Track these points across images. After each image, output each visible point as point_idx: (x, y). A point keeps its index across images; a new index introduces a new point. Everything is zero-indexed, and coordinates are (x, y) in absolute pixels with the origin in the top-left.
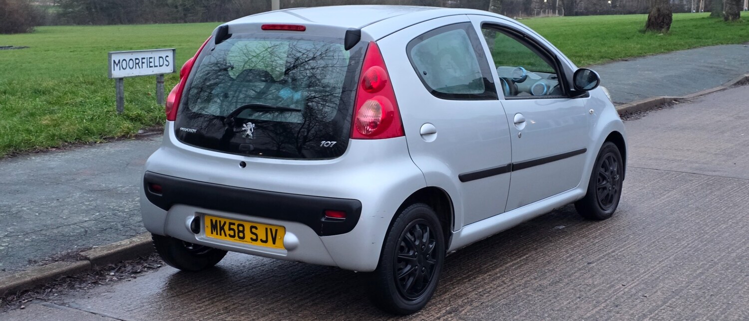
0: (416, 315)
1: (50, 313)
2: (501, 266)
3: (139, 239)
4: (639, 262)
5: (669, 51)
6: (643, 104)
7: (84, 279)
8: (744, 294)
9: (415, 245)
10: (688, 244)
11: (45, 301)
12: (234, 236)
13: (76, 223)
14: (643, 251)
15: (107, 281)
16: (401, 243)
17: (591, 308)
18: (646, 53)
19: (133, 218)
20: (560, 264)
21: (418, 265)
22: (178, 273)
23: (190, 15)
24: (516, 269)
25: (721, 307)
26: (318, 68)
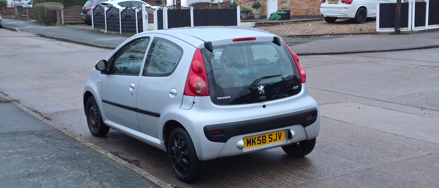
12: (260, 143)
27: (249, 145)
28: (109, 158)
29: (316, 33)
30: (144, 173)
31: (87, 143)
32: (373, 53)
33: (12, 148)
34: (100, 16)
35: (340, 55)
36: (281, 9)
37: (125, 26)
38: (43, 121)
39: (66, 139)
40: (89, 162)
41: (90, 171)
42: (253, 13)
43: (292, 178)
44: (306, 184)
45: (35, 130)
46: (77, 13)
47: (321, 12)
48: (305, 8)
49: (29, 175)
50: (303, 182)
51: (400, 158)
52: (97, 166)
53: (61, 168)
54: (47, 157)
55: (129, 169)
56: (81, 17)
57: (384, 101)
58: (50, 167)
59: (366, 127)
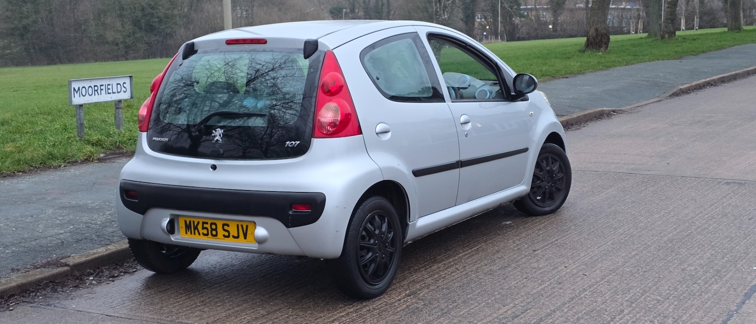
0: (378, 299)
1: (38, 312)
2: (454, 256)
3: (114, 247)
4: (580, 248)
5: (607, 67)
6: (583, 115)
7: (66, 284)
8: (674, 269)
9: (375, 234)
10: (624, 232)
11: (31, 303)
12: (207, 235)
13: (52, 236)
14: (583, 239)
15: (87, 284)
16: (362, 233)
17: (537, 286)
18: (585, 70)
19: (106, 229)
20: (508, 252)
21: (379, 252)
22: (154, 276)
23: (132, 52)
24: (467, 258)
25: (653, 281)
26: (278, 78)
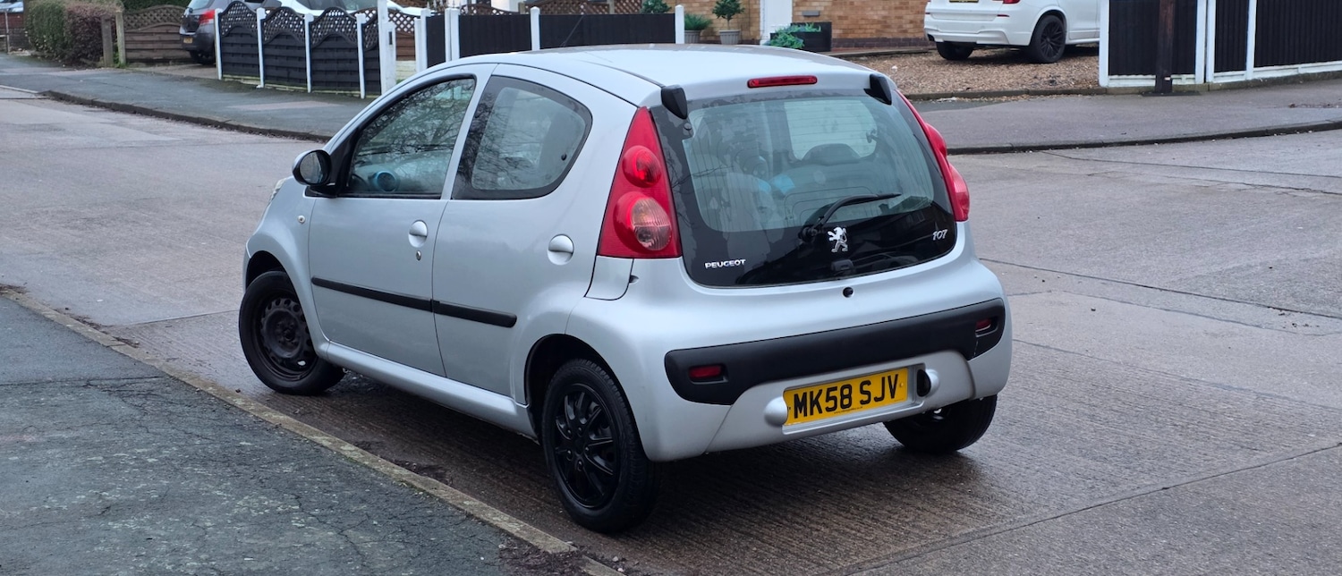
12: (834, 408)
27: (801, 415)
28: (350, 459)
29: (917, 90)
30: (471, 503)
31: (270, 414)
32: (1097, 149)
33: (33, 429)
34: (242, 35)
35: (998, 155)
36: (802, 20)
37: (322, 66)
38: (113, 348)
39: (200, 401)
40: (288, 469)
41: (298, 497)
42: (715, 30)
43: (933, 516)
44: (981, 534)
45: (93, 376)
46: (166, 28)
47: (925, 27)
48: (876, 17)
49: (107, 511)
50: (971, 530)
51: (1254, 454)
52: (318, 483)
53: (205, 489)
54: (151, 455)
55: (420, 490)
56: (180, 41)
57: (1161, 290)
58: (168, 485)
59: (1126, 363)
